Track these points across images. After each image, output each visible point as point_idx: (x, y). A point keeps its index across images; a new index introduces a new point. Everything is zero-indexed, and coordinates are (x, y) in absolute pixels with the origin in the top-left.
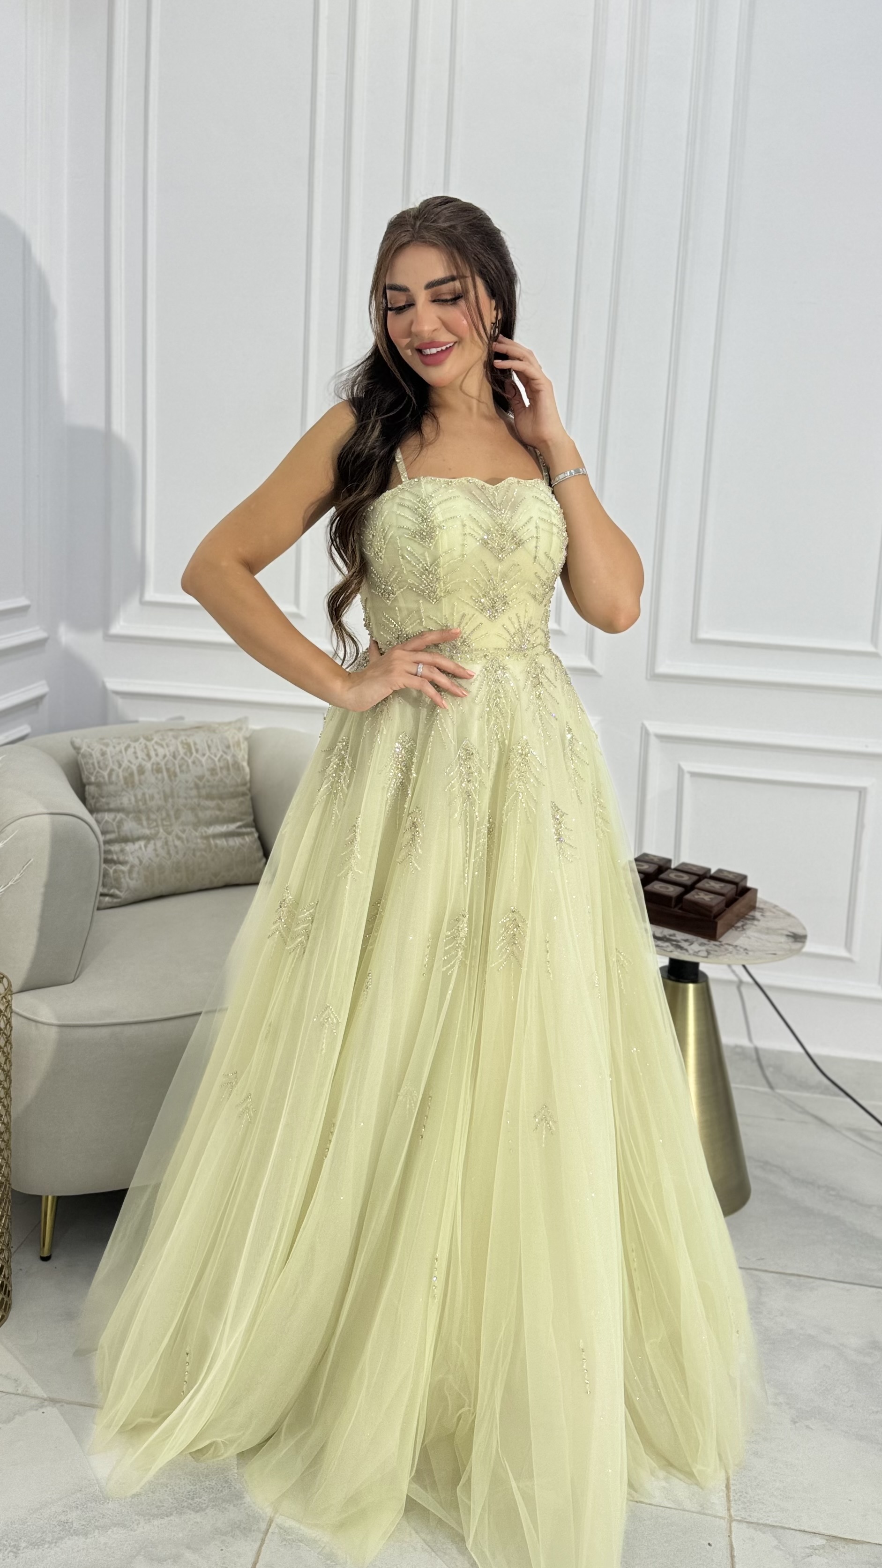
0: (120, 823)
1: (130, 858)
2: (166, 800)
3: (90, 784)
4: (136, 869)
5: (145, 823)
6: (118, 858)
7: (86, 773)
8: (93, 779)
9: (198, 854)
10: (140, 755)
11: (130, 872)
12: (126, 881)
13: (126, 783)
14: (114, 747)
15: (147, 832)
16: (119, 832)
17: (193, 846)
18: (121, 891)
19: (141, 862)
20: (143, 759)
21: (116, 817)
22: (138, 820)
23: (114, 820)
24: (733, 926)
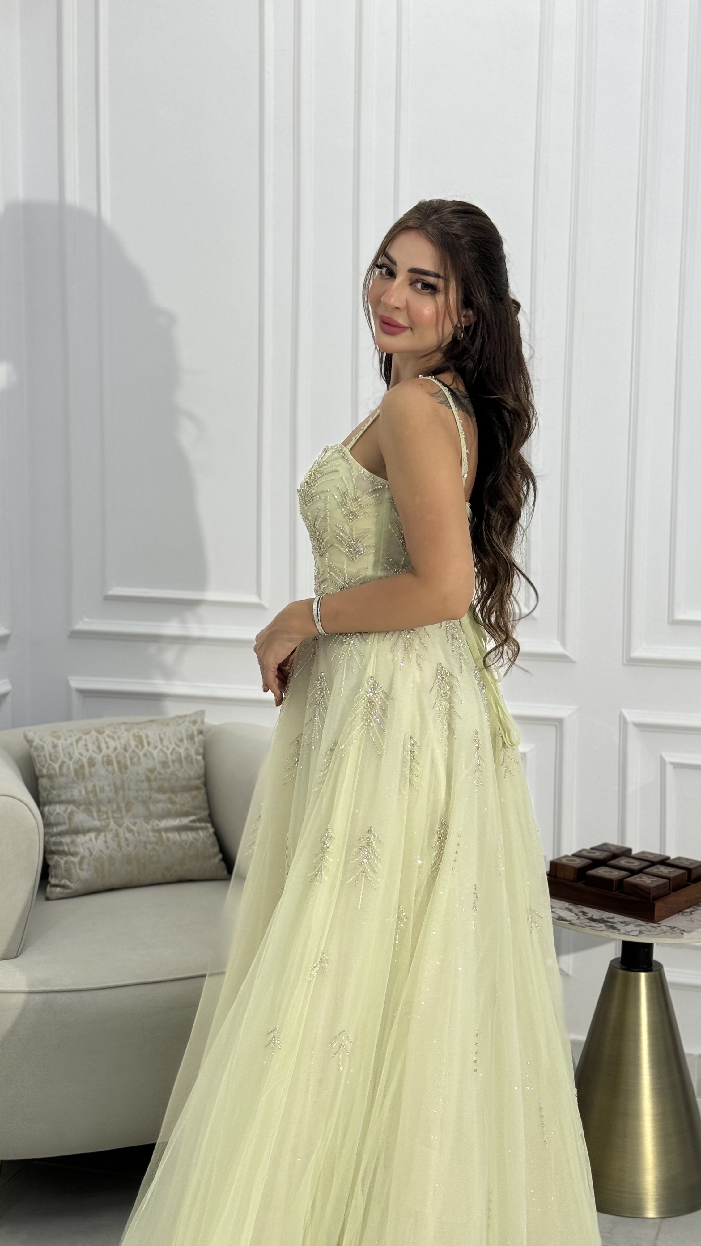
0: (71, 814)
1: (81, 850)
2: (116, 792)
3: (43, 776)
4: (87, 860)
5: (95, 815)
6: (69, 849)
7: (38, 766)
8: (45, 771)
9: (149, 847)
10: (91, 747)
11: (80, 863)
12: (76, 872)
13: (77, 775)
14: (66, 740)
15: (97, 823)
16: (70, 823)
17: (143, 839)
18: (71, 882)
19: (91, 854)
20: (94, 751)
21: (67, 809)
22: (89, 812)
23: (65, 812)
24: (681, 911)
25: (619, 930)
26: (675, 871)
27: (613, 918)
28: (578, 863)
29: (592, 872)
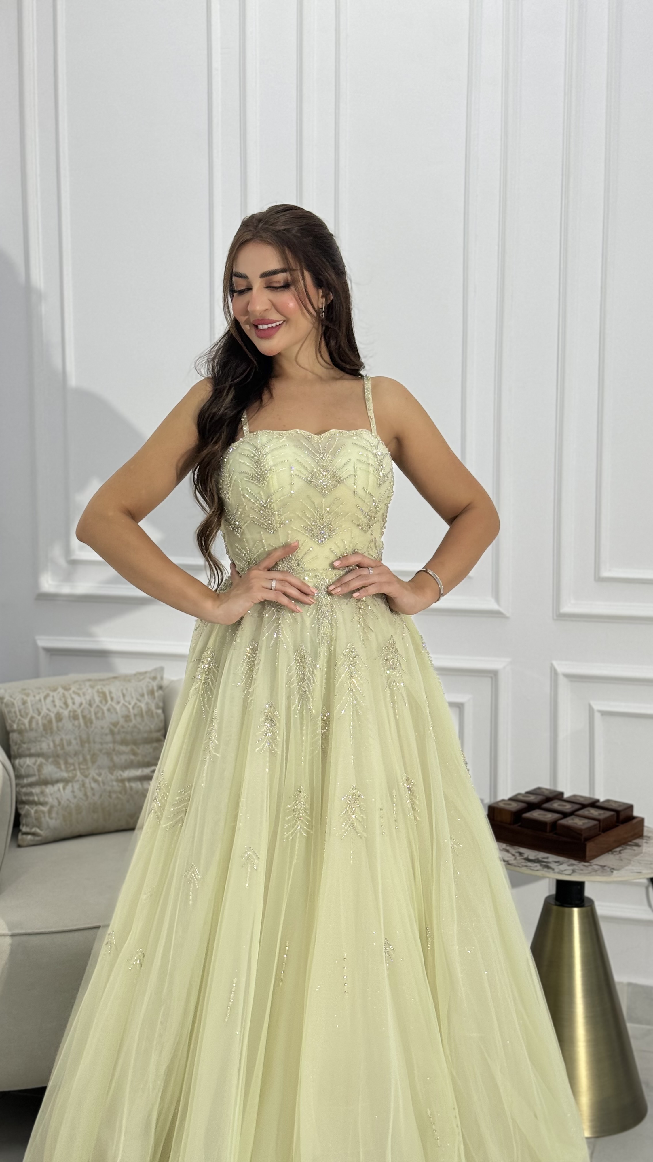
0: (40, 766)
1: (50, 800)
2: (82, 745)
3: (13, 731)
4: (55, 809)
5: (63, 767)
6: (39, 799)
7: (9, 721)
8: (15, 726)
9: (114, 796)
10: (58, 703)
11: (50, 812)
12: (46, 820)
13: (45, 729)
14: (34, 696)
15: (65, 775)
16: (39, 775)
17: (108, 788)
18: (41, 830)
19: (59, 803)
20: (61, 707)
21: (36, 761)
22: (57, 764)
23: (35, 764)
24: (610, 850)
25: (553, 869)
26: (604, 814)
27: (547, 858)
28: (514, 806)
29: (528, 815)
